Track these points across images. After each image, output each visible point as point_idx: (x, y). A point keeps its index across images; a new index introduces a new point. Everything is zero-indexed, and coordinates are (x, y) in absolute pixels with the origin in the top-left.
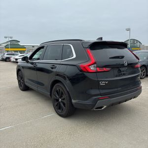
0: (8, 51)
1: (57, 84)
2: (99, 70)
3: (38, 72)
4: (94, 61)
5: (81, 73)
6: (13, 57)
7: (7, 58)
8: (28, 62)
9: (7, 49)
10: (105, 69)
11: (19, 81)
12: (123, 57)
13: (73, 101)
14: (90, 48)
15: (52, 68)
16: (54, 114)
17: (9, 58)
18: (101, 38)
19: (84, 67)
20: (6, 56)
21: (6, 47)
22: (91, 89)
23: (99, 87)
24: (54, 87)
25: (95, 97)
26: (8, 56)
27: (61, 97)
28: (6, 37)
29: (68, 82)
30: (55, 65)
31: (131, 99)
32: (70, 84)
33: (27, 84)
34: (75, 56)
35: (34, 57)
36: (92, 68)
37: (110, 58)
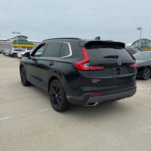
0: (15, 47)
1: (54, 81)
2: (92, 68)
3: (38, 68)
4: (88, 60)
5: (75, 70)
6: (20, 53)
7: (14, 54)
8: (30, 58)
9: (15, 45)
10: (98, 68)
11: (22, 77)
12: (117, 57)
13: (68, 97)
14: (85, 47)
15: (50, 65)
16: (51, 109)
17: (16, 54)
18: (99, 38)
19: (79, 65)
20: (13, 51)
21: (14, 42)
22: (85, 85)
23: (91, 85)
24: (52, 83)
25: (87, 94)
26: (15, 52)
27: (57, 92)
28: (14, 33)
29: (64, 78)
30: (54, 62)
31: (124, 98)
32: (65, 81)
33: (28, 79)
34: (71, 54)
35: (36, 54)
36: (86, 66)
37: (104, 57)
